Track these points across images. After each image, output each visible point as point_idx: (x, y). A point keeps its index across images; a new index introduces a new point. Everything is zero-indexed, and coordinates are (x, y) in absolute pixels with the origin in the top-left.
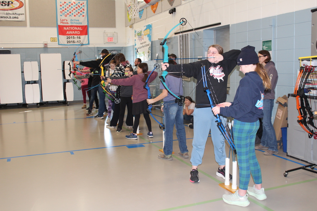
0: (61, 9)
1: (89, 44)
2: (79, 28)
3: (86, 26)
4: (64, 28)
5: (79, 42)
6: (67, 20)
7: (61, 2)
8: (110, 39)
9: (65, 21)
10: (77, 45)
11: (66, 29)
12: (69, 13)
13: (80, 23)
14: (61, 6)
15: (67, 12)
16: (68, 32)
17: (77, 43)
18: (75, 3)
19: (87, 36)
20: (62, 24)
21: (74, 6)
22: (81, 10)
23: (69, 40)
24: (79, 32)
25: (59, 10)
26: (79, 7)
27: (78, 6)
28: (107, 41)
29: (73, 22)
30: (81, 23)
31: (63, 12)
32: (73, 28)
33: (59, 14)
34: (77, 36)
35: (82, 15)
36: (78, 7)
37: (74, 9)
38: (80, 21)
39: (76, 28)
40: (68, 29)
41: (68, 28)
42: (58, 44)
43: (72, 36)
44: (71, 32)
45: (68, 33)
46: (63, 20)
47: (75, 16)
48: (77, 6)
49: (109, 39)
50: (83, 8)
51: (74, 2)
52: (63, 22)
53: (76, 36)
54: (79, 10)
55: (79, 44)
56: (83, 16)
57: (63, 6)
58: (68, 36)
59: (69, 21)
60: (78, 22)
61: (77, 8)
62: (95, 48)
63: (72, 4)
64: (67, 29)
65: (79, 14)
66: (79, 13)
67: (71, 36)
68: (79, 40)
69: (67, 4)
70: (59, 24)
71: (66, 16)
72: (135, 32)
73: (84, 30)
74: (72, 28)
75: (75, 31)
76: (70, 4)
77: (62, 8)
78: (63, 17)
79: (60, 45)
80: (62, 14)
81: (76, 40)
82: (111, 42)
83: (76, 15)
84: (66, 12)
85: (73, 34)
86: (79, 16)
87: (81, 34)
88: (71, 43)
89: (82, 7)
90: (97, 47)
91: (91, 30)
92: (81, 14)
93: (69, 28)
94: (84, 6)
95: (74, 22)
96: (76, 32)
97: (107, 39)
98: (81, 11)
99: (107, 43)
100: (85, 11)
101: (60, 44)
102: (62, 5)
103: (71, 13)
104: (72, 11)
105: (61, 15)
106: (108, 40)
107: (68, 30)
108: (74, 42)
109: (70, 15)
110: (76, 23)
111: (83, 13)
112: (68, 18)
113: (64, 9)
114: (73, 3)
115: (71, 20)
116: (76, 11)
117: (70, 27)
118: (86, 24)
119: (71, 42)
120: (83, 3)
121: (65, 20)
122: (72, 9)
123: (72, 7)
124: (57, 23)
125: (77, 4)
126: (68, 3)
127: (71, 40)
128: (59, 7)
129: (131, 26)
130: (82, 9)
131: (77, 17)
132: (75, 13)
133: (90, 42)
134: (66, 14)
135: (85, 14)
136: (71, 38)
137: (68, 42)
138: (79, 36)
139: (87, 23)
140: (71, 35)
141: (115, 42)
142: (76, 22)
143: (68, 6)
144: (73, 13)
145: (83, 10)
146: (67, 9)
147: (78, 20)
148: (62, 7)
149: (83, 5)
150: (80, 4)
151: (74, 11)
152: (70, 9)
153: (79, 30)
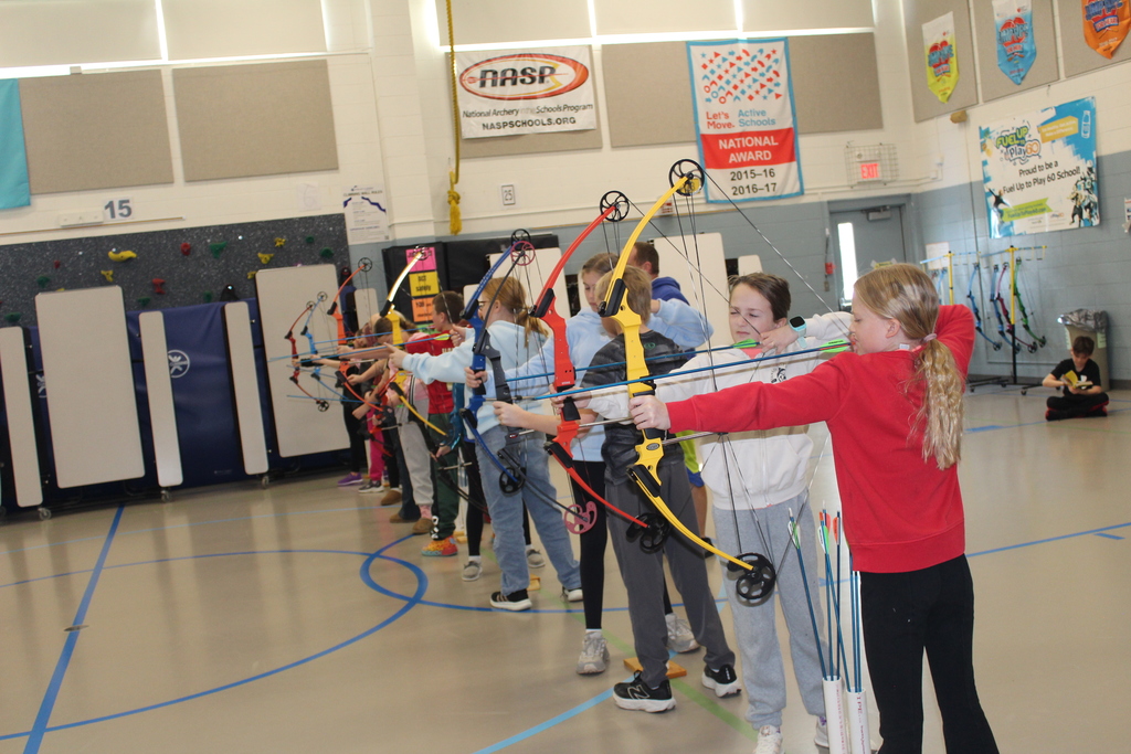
0: (706, 77)
1: (801, 192)
2: (766, 138)
3: (789, 130)
4: (721, 142)
5: (771, 187)
6: (727, 116)
7: (703, 55)
8: (870, 165)
9: (723, 120)
10: (765, 199)
11: (725, 147)
12: (732, 91)
13: (768, 122)
14: (705, 66)
15: (725, 86)
16: (732, 155)
17: (764, 193)
18: (748, 54)
19: (794, 164)
20: (712, 131)
21: (747, 64)
22: (770, 74)
23: (737, 183)
24: (767, 155)
25: (700, 84)
26: (763, 65)
27: (760, 62)
28: (860, 176)
29: (746, 119)
30: (773, 122)
31: (714, 88)
32: (750, 142)
33: (701, 95)
34: (763, 167)
35: (773, 95)
36: (759, 66)
37: (747, 75)
38: (771, 115)
39: (757, 141)
40: (734, 145)
41: (731, 141)
42: (703, 201)
43: (748, 169)
44: (743, 157)
45: (733, 158)
46: (715, 116)
47: (751, 98)
48: (755, 64)
49: (865, 169)
50: (775, 67)
51: (745, 51)
52: (717, 121)
53: (759, 169)
54: (762, 75)
55: (771, 194)
56: (778, 96)
57: (710, 67)
58: (736, 170)
59: (734, 119)
60: (761, 118)
61: (755, 69)
62: (821, 204)
63: (739, 58)
64: (730, 146)
65: (764, 92)
66: (762, 86)
67: (742, 170)
68: (770, 180)
69: (724, 60)
70: (705, 130)
71: (723, 100)
72: (985, 133)
73: (784, 146)
74: (745, 142)
75: (754, 149)
76: (732, 59)
77: (709, 75)
78: (716, 107)
79: (712, 202)
80: (709, 95)
81: (760, 181)
82: (875, 179)
83: (754, 94)
84: (721, 88)
85: (751, 163)
86: (765, 98)
87: (775, 161)
88: (747, 195)
89: (770, 67)
90: (829, 203)
91: (805, 144)
92: (770, 91)
93: (736, 142)
94: (776, 61)
95: (748, 119)
96: (759, 155)
97: (860, 170)
98: (770, 80)
99: (859, 183)
100: (783, 79)
101: (711, 198)
102: (708, 63)
103: (739, 90)
104: (742, 81)
105: (708, 100)
106: (863, 172)
107: (732, 150)
108: (755, 189)
109: (737, 98)
110: (756, 123)
111: (777, 85)
112: (730, 107)
113: (714, 78)
114: (743, 55)
115: (741, 113)
116: (755, 81)
117: (737, 139)
118: (788, 124)
119: (746, 190)
120: (774, 52)
121: (723, 116)
122: (741, 75)
123: (740, 70)
124: (697, 128)
125: (755, 57)
126: (727, 56)
127: (744, 182)
128: (698, 72)
129: (961, 118)
130: (771, 71)
131: (758, 104)
132: (749, 87)
133: (805, 187)
134: (722, 93)
135: (782, 89)
136: (744, 176)
137: (737, 190)
138: (768, 167)
139: (791, 120)
140: (742, 164)
141: (885, 179)
142: (755, 118)
143: (726, 65)
144: (746, 89)
145: (773, 76)
146: (726, 77)
147: (763, 113)
148: (707, 72)
149: (773, 57)
150: (765, 54)
151: (748, 81)
152: (734, 76)
153: (767, 147)
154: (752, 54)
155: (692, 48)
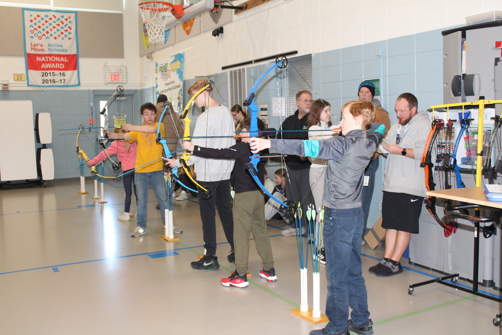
0: (31, 26)
1: (79, 85)
2: (62, 58)
3: (75, 55)
4: (37, 58)
5: (63, 81)
6: (42, 46)
7: (31, 16)
8: (115, 76)
9: (39, 47)
10: (59, 86)
11: (40, 60)
12: (46, 34)
13: (63, 50)
14: (31, 21)
15: (42, 31)
16: (43, 64)
17: (59, 84)
18: (55, 17)
19: (76, 71)
20: (33, 52)
21: (55, 22)
22: (67, 28)
23: (45, 78)
24: (62, 66)
25: (28, 29)
26: (63, 23)
27: (61, 22)
28: (110, 79)
29: (52, 48)
30: (66, 51)
31: (36, 32)
32: (53, 59)
33: (28, 35)
34: (59, 72)
35: (67, 38)
36: (61, 24)
37: (54, 27)
38: (65, 47)
39: (57, 59)
40: (44, 60)
41: (43, 58)
42: (26, 85)
43: (51, 72)
44: (48, 66)
45: (43, 66)
46: (35, 45)
47: (55, 38)
48: (59, 22)
49: (113, 76)
50: (69, 25)
51: (54, 16)
52: (36, 48)
53: (57, 72)
54: (62, 28)
55: (62, 84)
56: (70, 39)
57: (34, 21)
58: (45, 72)
59: (45, 47)
60: (60, 48)
61: (58, 25)
62: (89, 91)
63: (51, 19)
64: (42, 60)
65: (63, 36)
66: (62, 33)
67: (48, 72)
68: (62, 78)
69: (42, 19)
70: (29, 51)
71: (40, 38)
72: (157, 65)
73: (72, 63)
74: (51, 59)
75: (55, 62)
76: (47, 19)
77: (34, 25)
78: (36, 41)
79: (31, 86)
80: (33, 35)
81: (57, 78)
82: (117, 81)
83: (57, 37)
84: (40, 32)
85: (53, 69)
86: (63, 39)
87: (66, 69)
88: (49, 84)
89: (67, 25)
90: (93, 91)
91: (82, 62)
92: (66, 36)
93: (46, 59)
94: (70, 22)
95: (53, 48)
96: (57, 65)
97: (110, 77)
98: (66, 31)
99: (110, 83)
100: (73, 31)
101: (30, 84)
102: (33, 20)
103: (49, 34)
104: (51, 30)
105: (32, 37)
106: (112, 78)
107: (43, 62)
108: (54, 81)
109: (48, 37)
110: (57, 50)
111: (70, 33)
112: (44, 42)
113: (36, 27)
114: (53, 18)
115: (49, 45)
116: (58, 30)
117: (47, 57)
118: (74, 52)
119: (49, 82)
120: (70, 18)
121: (39, 46)
122: (51, 27)
123: (50, 24)
124: (25, 50)
125: (59, 19)
126: (44, 17)
127: (49, 78)
128: (28, 24)
129: (149, 57)
130: (67, 27)
131: (59, 41)
132: (55, 33)
133: (81, 82)
134: (40, 35)
135: (72, 36)
136: (49, 75)
137: (44, 81)
138: (62, 72)
139: (76, 50)
140: (49, 69)
141: (123, 82)
142: (57, 48)
143: (43, 22)
144: (53, 34)
145: (68, 29)
146: (43, 27)
147: (61, 46)
148: (32, 24)
149: (69, 20)
150: (65, 18)
151: (55, 30)
152: (47, 27)
153: (62, 62)
154: (57, 18)
155: (25, 11)
